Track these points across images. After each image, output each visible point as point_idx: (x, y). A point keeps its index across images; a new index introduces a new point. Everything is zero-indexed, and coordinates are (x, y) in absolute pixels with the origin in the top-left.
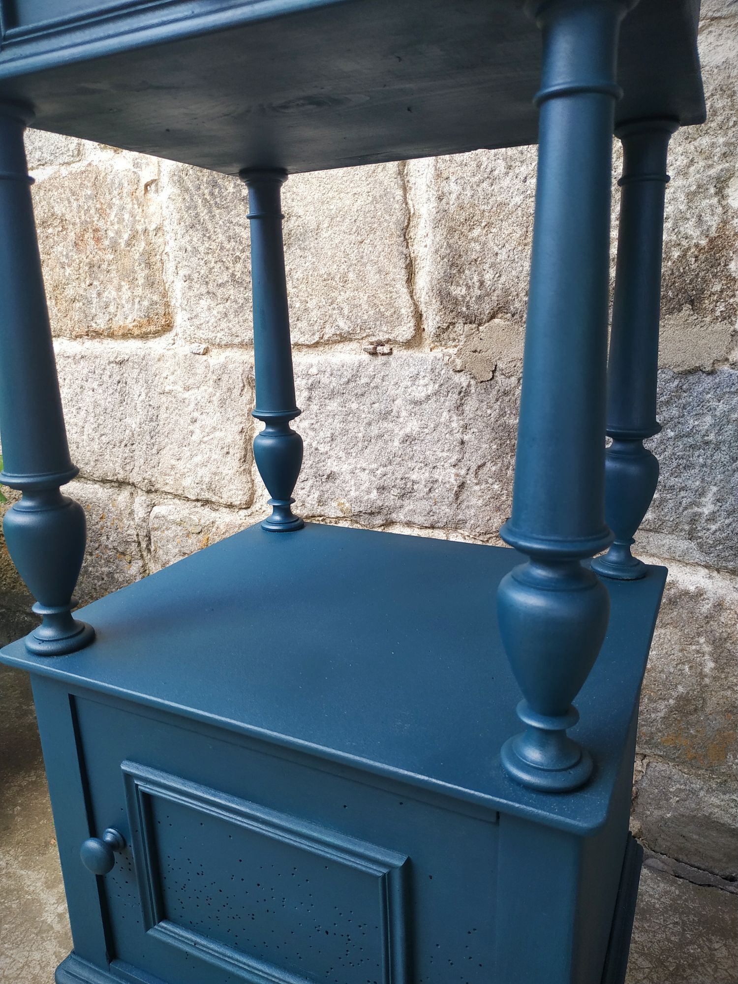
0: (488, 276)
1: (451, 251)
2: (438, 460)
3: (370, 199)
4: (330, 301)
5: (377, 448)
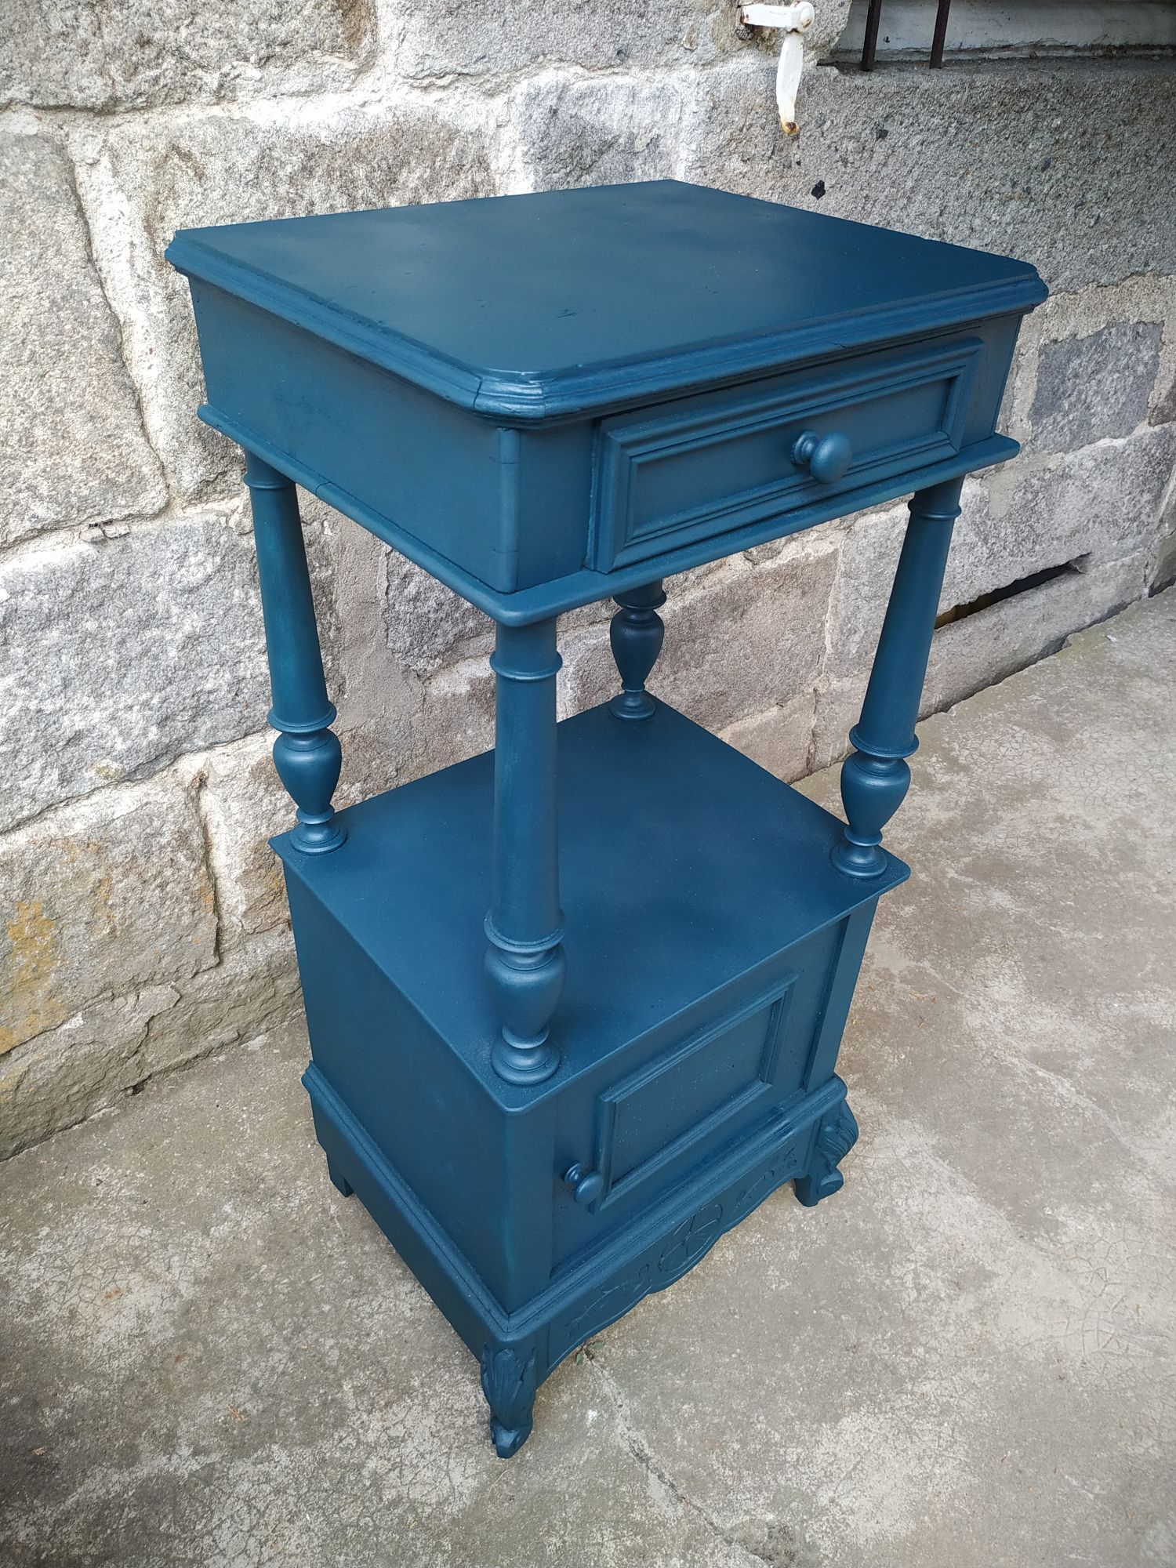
2: (241, 652)
3: (46, 303)
4: (9, 480)
5: (144, 671)
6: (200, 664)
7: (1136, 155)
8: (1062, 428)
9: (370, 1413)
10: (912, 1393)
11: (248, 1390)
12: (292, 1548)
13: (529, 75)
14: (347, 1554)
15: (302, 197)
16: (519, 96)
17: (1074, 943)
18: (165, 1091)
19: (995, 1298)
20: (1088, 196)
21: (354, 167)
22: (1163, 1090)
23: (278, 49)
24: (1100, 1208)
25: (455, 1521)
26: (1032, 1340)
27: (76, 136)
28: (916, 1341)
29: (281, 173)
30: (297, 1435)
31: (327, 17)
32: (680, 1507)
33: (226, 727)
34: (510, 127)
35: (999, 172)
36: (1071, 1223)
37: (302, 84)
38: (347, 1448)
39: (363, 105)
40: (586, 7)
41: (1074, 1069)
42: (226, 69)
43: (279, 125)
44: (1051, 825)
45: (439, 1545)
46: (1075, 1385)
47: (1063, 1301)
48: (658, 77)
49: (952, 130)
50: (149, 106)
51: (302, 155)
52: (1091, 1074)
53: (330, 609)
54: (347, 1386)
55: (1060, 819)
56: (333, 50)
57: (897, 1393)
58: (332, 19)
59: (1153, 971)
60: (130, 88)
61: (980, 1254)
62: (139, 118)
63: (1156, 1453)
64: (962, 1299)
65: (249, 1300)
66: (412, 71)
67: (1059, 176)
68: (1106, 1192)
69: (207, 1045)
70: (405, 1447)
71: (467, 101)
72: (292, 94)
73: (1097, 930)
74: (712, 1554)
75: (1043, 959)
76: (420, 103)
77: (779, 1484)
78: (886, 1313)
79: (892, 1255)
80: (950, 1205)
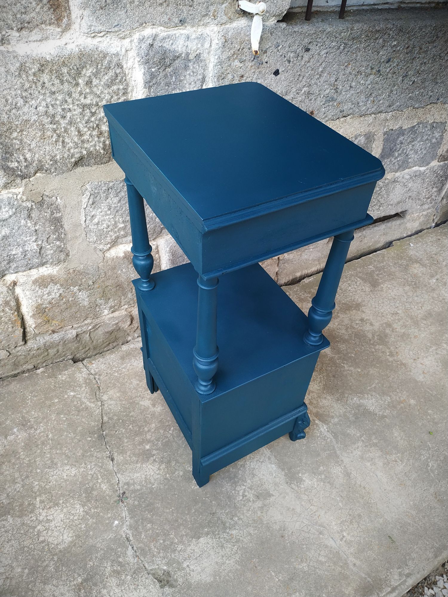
0: (28, 156)
1: (3, 146)
2: (26, 242)
6: (10, 245)
7: (434, 55)
8: (394, 163)
9: (43, 510)
10: (228, 533)
11: (5, 495)
12: (6, 551)
13: (139, 31)
14: (22, 556)
15: (39, 81)
16: (135, 39)
17: (348, 372)
18: (5, 384)
19: (269, 504)
20: (409, 73)
21: (62, 69)
22: (360, 435)
23: (26, 25)
24: (320, 477)
25: (60, 551)
26: (277, 521)
28: (236, 515)
29: (30, 72)
30: (17, 513)
31: (46, 12)
32: (136, 559)
33: (22, 266)
34: (132, 51)
35: (364, 64)
36: (307, 481)
37: (39, 37)
38: (32, 520)
39: (66, 44)
40: (164, 4)
41: (330, 422)
42: (4, 33)
43: (28, 53)
44: (357, 322)
45: (53, 558)
46: (287, 540)
47: (293, 509)
48: (199, 30)
49: (342, 48)
51: (38, 65)
52: (336, 425)
53: (61, 227)
54: (38, 499)
55: (362, 320)
56: (50, 24)
57: (223, 532)
58: (49, 12)
59: (375, 387)
61: (270, 487)
63: (306, 569)
64: (257, 502)
65: (14, 464)
66: (86, 31)
67: (395, 65)
68: (324, 471)
69: (22, 369)
70: (51, 523)
71: (112, 42)
72: (34, 41)
73: (359, 368)
74: (142, 577)
75: (334, 376)
76: (90, 43)
77: (172, 557)
78: (229, 503)
79: (238, 482)
80: (266, 467)
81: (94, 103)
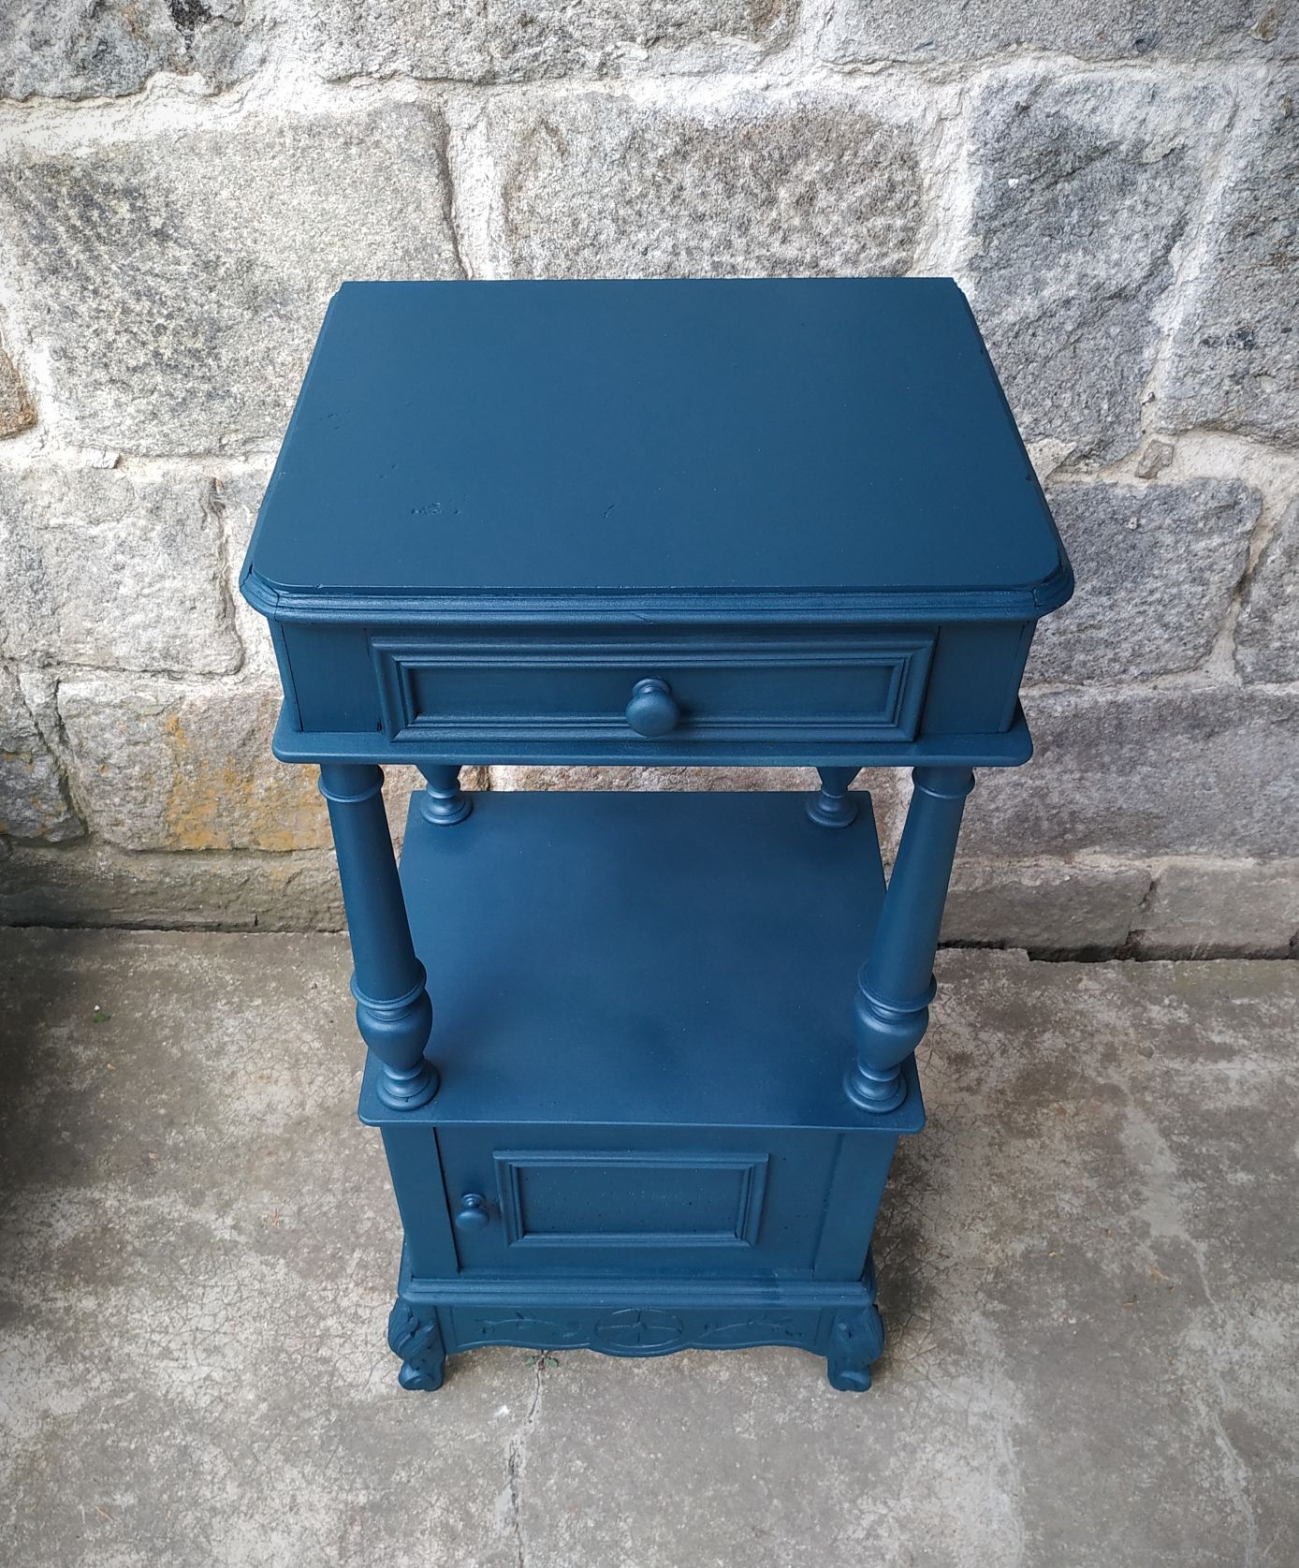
11: (295, 1208)
13: (993, 65)
14: (270, 1369)
15: (669, 181)
16: (976, 87)
21: (740, 154)
23: (671, 30)
27: (455, 104)
29: (651, 156)
30: (301, 1264)
32: (511, 1529)
34: (960, 121)
37: (698, 65)
38: (324, 1298)
39: (767, 88)
41: (1270, 1464)
42: (609, 48)
43: (658, 106)
45: (329, 1411)
50: (527, 79)
51: (678, 139)
56: (735, 31)
58: (738, 0)
60: (508, 62)
62: (518, 90)
66: (831, 56)
71: (903, 90)
72: (683, 74)
76: (837, 88)
78: (818, 1529)
79: (875, 1487)
80: (978, 1489)
81: (808, 258)
